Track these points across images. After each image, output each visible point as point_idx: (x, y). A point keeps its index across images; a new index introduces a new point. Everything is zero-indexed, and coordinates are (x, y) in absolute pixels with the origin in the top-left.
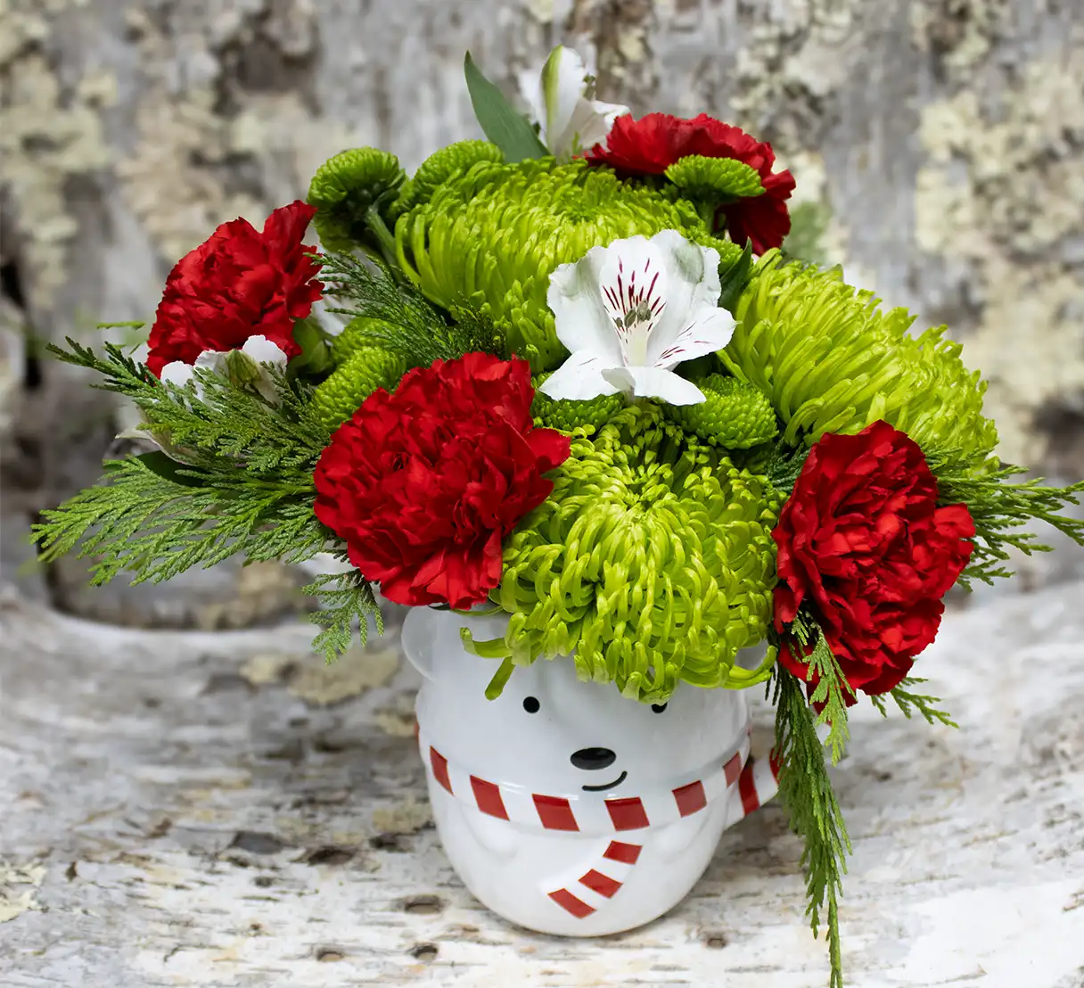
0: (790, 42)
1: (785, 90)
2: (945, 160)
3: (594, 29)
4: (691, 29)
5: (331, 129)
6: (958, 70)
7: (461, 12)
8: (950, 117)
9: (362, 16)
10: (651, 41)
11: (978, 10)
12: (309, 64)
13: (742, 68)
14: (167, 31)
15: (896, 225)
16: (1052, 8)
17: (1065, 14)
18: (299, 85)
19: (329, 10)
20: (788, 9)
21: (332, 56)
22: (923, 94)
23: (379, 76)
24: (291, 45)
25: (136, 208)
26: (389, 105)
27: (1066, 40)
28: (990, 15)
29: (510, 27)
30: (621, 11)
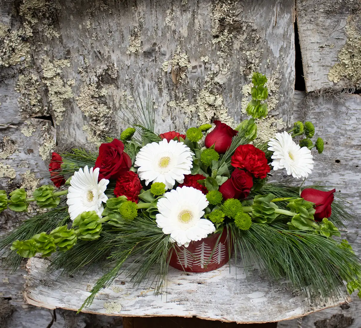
0: (215, 74)
1: (214, 83)
2: (247, 95)
3: (176, 73)
4: (195, 72)
5: (121, 91)
6: (249, 79)
7: (148, 69)
8: (248, 88)
9: (128, 70)
10: (187, 75)
11: (253, 68)
12: (117, 79)
13: (206, 79)
14: (87, 72)
15: (238, 108)
16: (268, 68)
17: (271, 69)
18: (115, 83)
19: (120, 68)
20: (215, 68)
21: (121, 77)
22: (243, 83)
23: (131, 81)
24: (113, 76)
25: (79, 106)
26: (133, 86)
27: (271, 74)
28: (256, 69)
29: (158, 72)
30: (181, 69)
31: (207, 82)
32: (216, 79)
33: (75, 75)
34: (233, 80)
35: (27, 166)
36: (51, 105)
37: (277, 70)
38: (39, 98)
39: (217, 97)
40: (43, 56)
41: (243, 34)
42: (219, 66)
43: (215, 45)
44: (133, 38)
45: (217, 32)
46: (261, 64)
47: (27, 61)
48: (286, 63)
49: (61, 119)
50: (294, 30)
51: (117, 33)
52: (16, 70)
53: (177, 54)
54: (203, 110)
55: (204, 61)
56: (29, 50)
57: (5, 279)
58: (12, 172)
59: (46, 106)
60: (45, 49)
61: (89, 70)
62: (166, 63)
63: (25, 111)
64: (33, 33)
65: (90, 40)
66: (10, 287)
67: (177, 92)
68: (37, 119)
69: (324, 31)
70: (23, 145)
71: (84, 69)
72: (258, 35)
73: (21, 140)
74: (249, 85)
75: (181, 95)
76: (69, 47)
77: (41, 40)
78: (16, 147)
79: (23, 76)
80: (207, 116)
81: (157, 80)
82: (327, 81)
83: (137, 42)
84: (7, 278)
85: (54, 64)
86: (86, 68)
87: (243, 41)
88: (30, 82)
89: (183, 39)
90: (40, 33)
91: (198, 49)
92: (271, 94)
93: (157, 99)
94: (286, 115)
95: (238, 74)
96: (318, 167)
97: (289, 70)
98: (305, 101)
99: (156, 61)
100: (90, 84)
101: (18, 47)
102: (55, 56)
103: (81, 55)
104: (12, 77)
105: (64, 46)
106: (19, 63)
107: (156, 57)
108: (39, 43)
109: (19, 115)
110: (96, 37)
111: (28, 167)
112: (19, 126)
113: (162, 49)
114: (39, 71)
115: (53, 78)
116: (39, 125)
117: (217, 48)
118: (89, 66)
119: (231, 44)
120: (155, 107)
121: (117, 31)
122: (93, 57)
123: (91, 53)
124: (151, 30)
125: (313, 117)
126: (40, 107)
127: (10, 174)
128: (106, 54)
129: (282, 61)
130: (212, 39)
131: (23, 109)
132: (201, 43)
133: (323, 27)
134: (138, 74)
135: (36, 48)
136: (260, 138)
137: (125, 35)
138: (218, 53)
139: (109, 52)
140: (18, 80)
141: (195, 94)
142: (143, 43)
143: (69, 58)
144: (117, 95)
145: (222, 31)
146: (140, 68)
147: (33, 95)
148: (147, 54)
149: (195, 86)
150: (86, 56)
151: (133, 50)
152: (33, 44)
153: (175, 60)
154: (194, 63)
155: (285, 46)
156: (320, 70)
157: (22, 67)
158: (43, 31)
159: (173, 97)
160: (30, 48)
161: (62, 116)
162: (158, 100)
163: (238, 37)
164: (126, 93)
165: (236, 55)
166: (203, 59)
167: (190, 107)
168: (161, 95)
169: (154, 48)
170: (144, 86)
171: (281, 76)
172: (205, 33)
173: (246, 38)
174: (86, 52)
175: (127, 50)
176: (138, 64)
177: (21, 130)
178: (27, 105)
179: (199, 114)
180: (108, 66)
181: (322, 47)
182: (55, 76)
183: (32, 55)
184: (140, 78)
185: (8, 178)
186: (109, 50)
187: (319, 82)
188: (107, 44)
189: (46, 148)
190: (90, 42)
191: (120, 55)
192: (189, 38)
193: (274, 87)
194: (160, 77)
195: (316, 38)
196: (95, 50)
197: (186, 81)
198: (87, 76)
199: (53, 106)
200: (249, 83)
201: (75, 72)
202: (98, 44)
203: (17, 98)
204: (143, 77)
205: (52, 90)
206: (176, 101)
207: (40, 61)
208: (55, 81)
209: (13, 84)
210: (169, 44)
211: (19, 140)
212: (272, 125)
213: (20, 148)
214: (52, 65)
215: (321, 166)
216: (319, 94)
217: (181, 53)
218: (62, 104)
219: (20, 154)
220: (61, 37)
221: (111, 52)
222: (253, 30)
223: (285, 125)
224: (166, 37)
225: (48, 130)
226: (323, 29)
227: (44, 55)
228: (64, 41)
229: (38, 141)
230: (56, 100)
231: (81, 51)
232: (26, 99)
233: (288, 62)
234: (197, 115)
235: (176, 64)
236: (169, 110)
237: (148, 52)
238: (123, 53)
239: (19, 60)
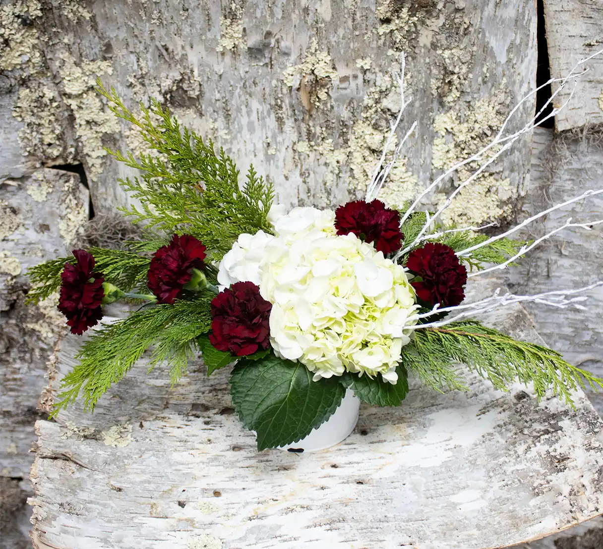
0: (384, 93)
1: (382, 110)
2: (444, 134)
3: (309, 89)
4: (345, 89)
5: (207, 121)
6: (449, 103)
7: (257, 81)
8: (446, 119)
9: (219, 81)
10: (330, 93)
11: (456, 82)
12: (198, 98)
13: (365, 102)
14: (143, 85)
15: (425, 158)
16: (485, 82)
17: (490, 84)
18: (195, 105)
19: (206, 79)
20: (383, 81)
21: (207, 95)
22: (436, 111)
23: (226, 102)
24: (191, 92)
25: (131, 147)
26: (230, 113)
27: (490, 94)
28: (461, 84)
29: (276, 87)
30: (318, 83)
31: (368, 108)
32: (386, 103)
33: (121, 89)
34: (417, 104)
35: (40, 254)
36: (80, 144)
37: (502, 86)
38: (57, 132)
39: (386, 135)
40: (62, 53)
41: (438, 17)
42: (391, 76)
43: (383, 38)
44: (228, 21)
45: (387, 12)
46: (470, 76)
47: (34, 64)
48: (519, 74)
49: (100, 171)
50: (536, 12)
51: (198, 12)
52: (13, 81)
53: (312, 54)
54: (360, 160)
55: (362, 67)
56: (36, 41)
57: (10, 447)
58: (13, 265)
59: (72, 146)
60: (66, 41)
61: (147, 82)
62: (290, 70)
63: (33, 155)
64: (41, 9)
65: (148, 24)
66: (20, 460)
67: (311, 124)
68: (55, 171)
69: (595, 15)
70: (32, 217)
71: (138, 79)
72: (466, 20)
73: (28, 208)
74: (448, 114)
75: (318, 130)
76: (109, 37)
77: (58, 25)
78: (19, 219)
79: (28, 90)
80: (367, 170)
81: (273, 103)
82: (597, 110)
83: (236, 29)
84: (13, 445)
85: (83, 69)
86: (142, 77)
87: (437, 30)
88: (41, 102)
89: (323, 25)
90: (54, 11)
91: (352, 45)
92: (489, 133)
93: (274, 137)
94: (516, 174)
95: (428, 93)
96: (572, 271)
97: (525, 88)
98: (554, 147)
99: (272, 65)
100: (149, 108)
101: (15, 37)
102: (84, 54)
103: (132, 52)
104: (7, 93)
105: (100, 35)
106: (18, 67)
107: (271, 58)
108: (54, 30)
109: (23, 163)
110: (159, 18)
111: (43, 256)
112: (23, 182)
113: (283, 44)
114: (57, 81)
115: (81, 94)
116: (58, 181)
117: (388, 44)
118: (146, 74)
119: (414, 36)
120: (271, 151)
121: (198, 7)
122: (154, 58)
123: (150, 50)
124: (261, 7)
125: (568, 177)
126: (61, 149)
127: (10, 268)
128: (179, 53)
129: (512, 70)
130: (378, 26)
131: (29, 152)
132: (357, 33)
133: (594, 7)
134: (238, 90)
135: (50, 39)
136: (465, 215)
137: (213, 17)
138: (390, 52)
139: (183, 47)
140: (19, 98)
141: (345, 130)
142: (248, 31)
143: (111, 58)
144: (201, 129)
145: (397, 11)
146: (241, 79)
147: (47, 125)
148: (255, 52)
149: (345, 114)
150: (141, 54)
151: (228, 44)
152: (44, 32)
153: (307, 65)
154: (343, 71)
155: (518, 41)
156: (583, 90)
157: (25, 74)
158: (59, 8)
159: (304, 134)
160: (38, 38)
161: (101, 165)
162: (276, 139)
163: (428, 22)
164: (216, 125)
165: (424, 57)
166: (360, 63)
167: (336, 152)
168: (281, 130)
169: (267, 41)
170: (249, 114)
171: (509, 98)
172: (364, 14)
173: (444, 25)
174: (141, 47)
175: (218, 44)
176: (239, 71)
177: (27, 190)
178: (36, 145)
179: (352, 166)
180: (182, 74)
181: (590, 45)
182: (86, 92)
183: (43, 51)
184: (243, 98)
185: (7, 274)
186: (183, 43)
187: (582, 112)
188: (178, 32)
189: (70, 223)
190: (147, 29)
191: (204, 53)
192: (334, 24)
193: (495, 120)
194: (280, 95)
195: (579, 27)
196: (158, 44)
197: (329, 105)
198: (145, 93)
199: (84, 146)
200: (447, 111)
201: (122, 84)
202: (163, 32)
203: (17, 130)
204: (248, 96)
205: (81, 117)
206: (309, 141)
207: (57, 64)
208: (85, 101)
209: (9, 104)
210: (296, 34)
211: (25, 208)
212: (489, 191)
213: (27, 222)
214: (80, 70)
215: (579, 269)
216: (580, 135)
217: (318, 52)
218: (100, 144)
219: (27, 232)
220: (93, 19)
221: (188, 48)
222: (457, 10)
223: (515, 191)
224: (291, 20)
225: (74, 191)
226: (593, 10)
227: (64, 51)
228: (101, 26)
229: (58, 211)
230: (90, 135)
231: (131, 45)
232: (34, 134)
233: (523, 74)
234: (348, 169)
235: (309, 71)
236: (297, 157)
237: (257, 49)
238: (210, 50)
239: (18, 61)
